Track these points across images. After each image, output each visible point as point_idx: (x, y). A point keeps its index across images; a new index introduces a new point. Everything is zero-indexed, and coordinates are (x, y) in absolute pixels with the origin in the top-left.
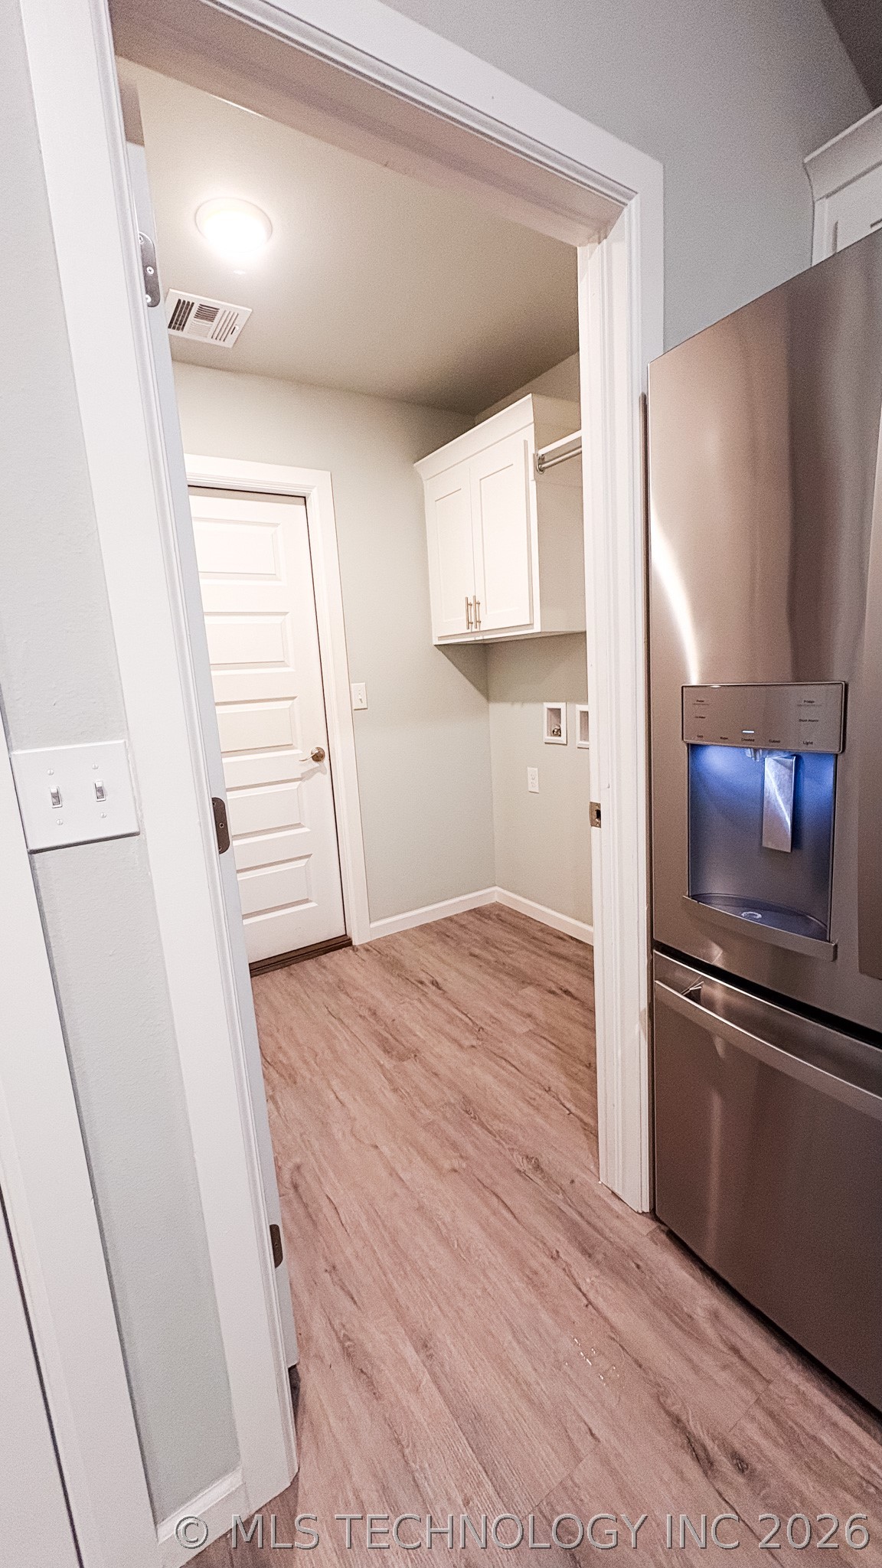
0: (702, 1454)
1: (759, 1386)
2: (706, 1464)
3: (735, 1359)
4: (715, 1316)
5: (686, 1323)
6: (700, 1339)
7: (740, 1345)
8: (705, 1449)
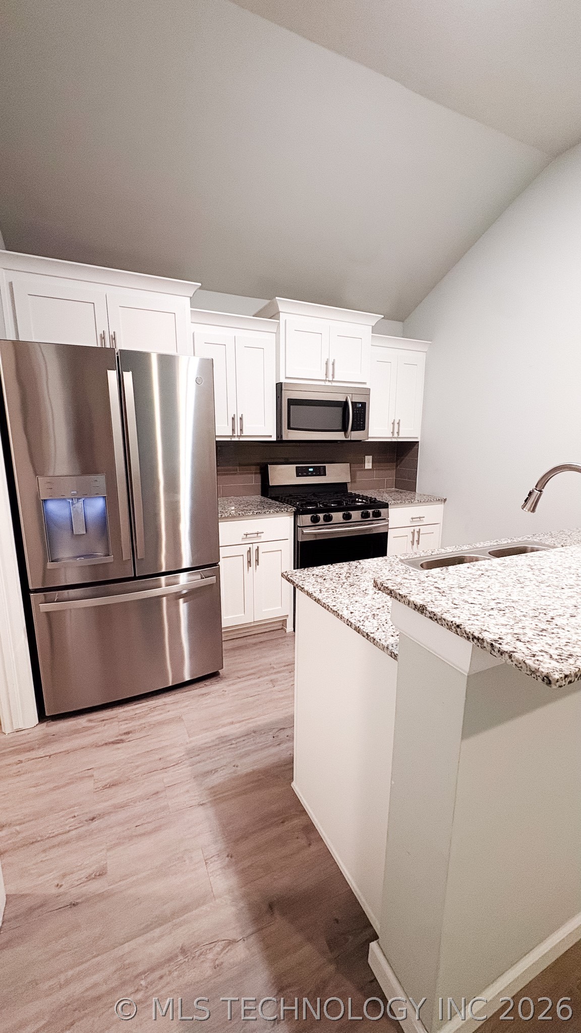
0: (118, 741)
1: (116, 719)
2: (122, 741)
3: (105, 722)
4: (90, 721)
5: (86, 729)
6: (92, 728)
7: (102, 719)
8: (118, 740)
